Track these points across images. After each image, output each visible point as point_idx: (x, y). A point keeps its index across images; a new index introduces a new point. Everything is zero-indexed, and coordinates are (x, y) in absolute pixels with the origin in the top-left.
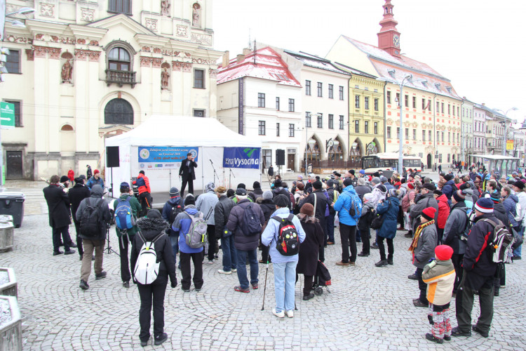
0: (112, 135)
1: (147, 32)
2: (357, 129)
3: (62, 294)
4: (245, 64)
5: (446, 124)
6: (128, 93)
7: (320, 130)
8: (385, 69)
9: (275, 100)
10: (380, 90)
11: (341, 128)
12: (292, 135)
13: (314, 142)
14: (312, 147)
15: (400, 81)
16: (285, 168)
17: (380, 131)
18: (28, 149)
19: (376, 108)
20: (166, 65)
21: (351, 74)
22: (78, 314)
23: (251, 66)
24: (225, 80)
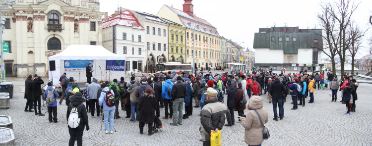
0: (51, 55)
1: (67, 5)
2: (172, 51)
3: (31, 130)
4: (116, 18)
5: (214, 49)
6: (58, 35)
7: (154, 51)
8: (186, 22)
9: (131, 36)
10: (184, 32)
11: (165, 50)
12: (140, 54)
13: (151, 57)
14: (150, 59)
15: (193, 28)
16: (136, 70)
17: (184, 52)
18: (14, 63)
19: (182, 41)
20: (76, 20)
21: (169, 24)
22: (38, 139)
23: (119, 19)
24: (106, 26)
